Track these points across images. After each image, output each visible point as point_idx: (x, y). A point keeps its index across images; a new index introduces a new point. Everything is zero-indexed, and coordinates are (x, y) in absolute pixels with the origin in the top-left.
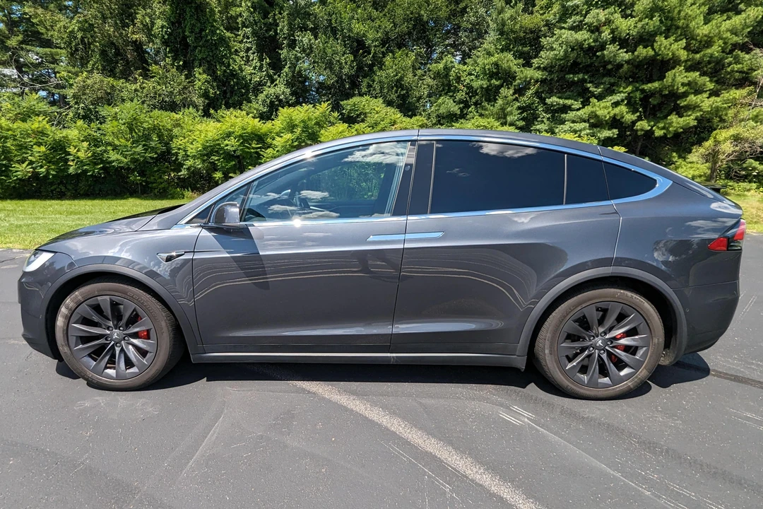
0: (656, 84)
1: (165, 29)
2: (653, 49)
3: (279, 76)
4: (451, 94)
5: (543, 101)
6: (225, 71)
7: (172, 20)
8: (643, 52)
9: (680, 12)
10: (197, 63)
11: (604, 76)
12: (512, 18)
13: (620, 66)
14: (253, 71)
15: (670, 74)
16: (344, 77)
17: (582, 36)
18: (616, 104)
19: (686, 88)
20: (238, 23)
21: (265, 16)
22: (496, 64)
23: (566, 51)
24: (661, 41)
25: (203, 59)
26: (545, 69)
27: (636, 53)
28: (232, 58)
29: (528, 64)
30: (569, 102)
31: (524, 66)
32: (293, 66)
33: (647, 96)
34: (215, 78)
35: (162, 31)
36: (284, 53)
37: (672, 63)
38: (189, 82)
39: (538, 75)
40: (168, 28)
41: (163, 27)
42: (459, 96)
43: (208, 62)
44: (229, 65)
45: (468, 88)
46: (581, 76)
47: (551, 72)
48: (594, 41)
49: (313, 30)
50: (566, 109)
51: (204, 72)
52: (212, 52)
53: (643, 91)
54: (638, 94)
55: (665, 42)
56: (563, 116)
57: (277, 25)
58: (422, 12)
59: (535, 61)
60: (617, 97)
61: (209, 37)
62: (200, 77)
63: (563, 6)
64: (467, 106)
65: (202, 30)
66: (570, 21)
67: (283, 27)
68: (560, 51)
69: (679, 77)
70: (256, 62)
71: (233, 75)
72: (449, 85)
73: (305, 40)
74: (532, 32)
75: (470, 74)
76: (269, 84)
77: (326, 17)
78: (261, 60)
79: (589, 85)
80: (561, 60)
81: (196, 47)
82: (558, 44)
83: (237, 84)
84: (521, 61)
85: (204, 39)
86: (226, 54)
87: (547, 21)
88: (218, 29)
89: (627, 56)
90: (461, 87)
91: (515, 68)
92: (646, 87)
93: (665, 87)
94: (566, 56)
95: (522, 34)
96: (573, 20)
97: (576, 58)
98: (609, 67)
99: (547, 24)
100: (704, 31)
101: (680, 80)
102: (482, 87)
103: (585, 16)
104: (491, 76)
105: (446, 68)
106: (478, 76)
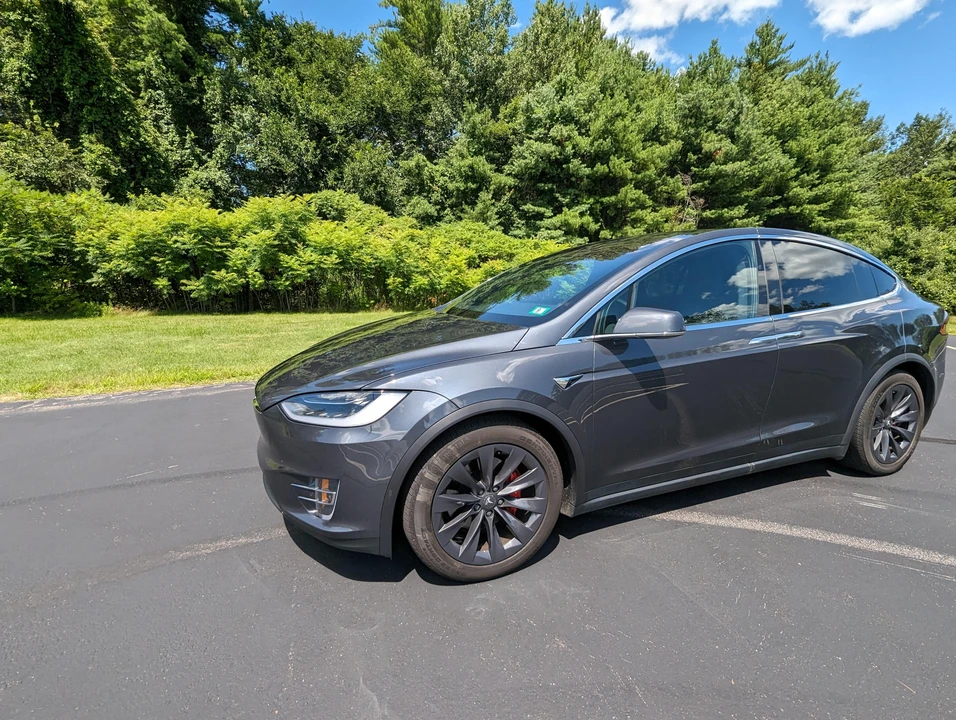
0: (613, 198)
1: (25, 74)
2: (609, 167)
3: (210, 157)
4: (425, 194)
5: (517, 207)
6: (132, 143)
7: (38, 61)
8: (600, 168)
9: (624, 136)
10: (84, 128)
11: (568, 187)
12: (482, 123)
13: (581, 179)
14: (169, 147)
15: (623, 190)
16: (305, 165)
17: (548, 148)
18: (582, 214)
19: (634, 203)
20: (139, 82)
21: (184, 78)
22: (471, 167)
23: (537, 161)
24: (614, 160)
25: (95, 122)
26: (515, 176)
27: (595, 169)
28: (142, 127)
29: (499, 170)
30: (542, 210)
31: (496, 171)
32: (231, 146)
33: (605, 208)
34: (117, 151)
35: (20, 75)
36: (217, 128)
37: (622, 181)
38: (74, 153)
39: (511, 181)
40: (30, 73)
41: (21, 70)
42: (436, 196)
43: (104, 127)
44: (138, 135)
45: (442, 189)
46: (550, 185)
47: (521, 180)
48: (560, 154)
49: (255, 105)
50: (540, 216)
51: (99, 141)
52: (110, 114)
53: (602, 203)
54: (598, 206)
55: (617, 162)
56: (538, 222)
57: (205, 92)
58: (385, 103)
59: (506, 167)
60: (584, 208)
61: (104, 94)
62: (93, 147)
63: (528, 118)
64: (444, 209)
65: (90, 84)
66: (536, 133)
67: (213, 94)
68: (531, 161)
69: (630, 193)
70: (173, 135)
71: (145, 148)
72: (422, 184)
73: (247, 116)
74: (500, 139)
75: (443, 175)
76: (196, 165)
77: (273, 92)
78: (182, 133)
79: (557, 195)
80: (532, 168)
81: (82, 106)
82: (530, 152)
83: (151, 161)
84: (494, 166)
85: (95, 96)
86: (132, 121)
87: (514, 129)
88: (118, 85)
89: (588, 171)
90: (435, 187)
91: (489, 173)
92: (605, 200)
93: (619, 201)
94: (536, 165)
95: (492, 140)
96: (539, 132)
97: (544, 169)
98: (573, 179)
99: (515, 133)
100: (643, 155)
101: (630, 196)
102: (458, 189)
103: (549, 130)
104: (467, 178)
105: (418, 166)
106: (452, 178)
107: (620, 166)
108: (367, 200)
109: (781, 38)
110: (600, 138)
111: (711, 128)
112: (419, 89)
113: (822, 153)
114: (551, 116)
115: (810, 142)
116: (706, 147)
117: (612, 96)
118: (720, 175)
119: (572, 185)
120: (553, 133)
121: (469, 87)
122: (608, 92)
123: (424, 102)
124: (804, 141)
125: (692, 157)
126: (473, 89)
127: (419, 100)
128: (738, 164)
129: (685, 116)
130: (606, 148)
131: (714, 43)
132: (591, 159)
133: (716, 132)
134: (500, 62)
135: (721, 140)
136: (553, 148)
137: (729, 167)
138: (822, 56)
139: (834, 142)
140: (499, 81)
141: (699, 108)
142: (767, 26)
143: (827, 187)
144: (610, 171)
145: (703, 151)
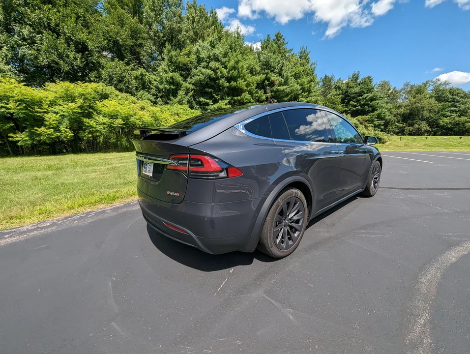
0: (239, 98)
2: (237, 83)
4: (147, 90)
5: (195, 100)
8: (233, 84)
9: (242, 70)
11: (218, 91)
12: (175, 56)
13: (224, 88)
15: (243, 94)
17: (209, 72)
18: (227, 104)
22: (172, 78)
23: (205, 78)
24: (240, 81)
26: (193, 84)
27: (231, 84)
29: (185, 81)
30: (208, 101)
33: (236, 101)
37: (242, 91)
39: (191, 86)
42: (153, 91)
45: (156, 88)
46: (211, 90)
47: (196, 86)
48: (215, 76)
50: (208, 104)
53: (234, 99)
54: (233, 101)
55: (241, 81)
56: (207, 107)
58: (118, 38)
59: (188, 79)
60: (226, 101)
63: (198, 57)
64: (157, 98)
68: (202, 77)
69: (246, 96)
72: (145, 85)
74: (185, 65)
75: (155, 81)
79: (214, 95)
80: (202, 81)
82: (201, 73)
84: (182, 78)
87: (191, 61)
89: (228, 84)
90: (152, 87)
91: (182, 82)
92: (236, 98)
93: (242, 99)
94: (204, 80)
95: (181, 65)
96: (203, 64)
97: (207, 82)
98: (221, 88)
99: (191, 63)
100: (250, 79)
101: (246, 97)
102: (165, 88)
103: (209, 63)
104: (170, 83)
105: (142, 74)
106: (161, 83)
107: (241, 83)
108: (121, 90)
109: (284, 39)
110: (232, 70)
111: (272, 71)
112: (134, 34)
113: (308, 85)
114: (209, 57)
115: (305, 80)
116: (272, 78)
117: (235, 51)
118: (278, 91)
119: (220, 90)
120: (210, 65)
121: (163, 37)
122: (233, 50)
123: (139, 41)
124: (303, 80)
125: (266, 82)
126: (165, 39)
127: (136, 40)
128: (285, 87)
129: (263, 65)
130: (235, 75)
131: (268, 36)
132: (229, 80)
133: (274, 73)
134: (179, 27)
135: (277, 76)
136: (212, 72)
137: (282, 88)
139: (311, 81)
140: (180, 36)
141: (268, 62)
142: (279, 33)
143: (310, 98)
144: (237, 86)
145: (271, 80)
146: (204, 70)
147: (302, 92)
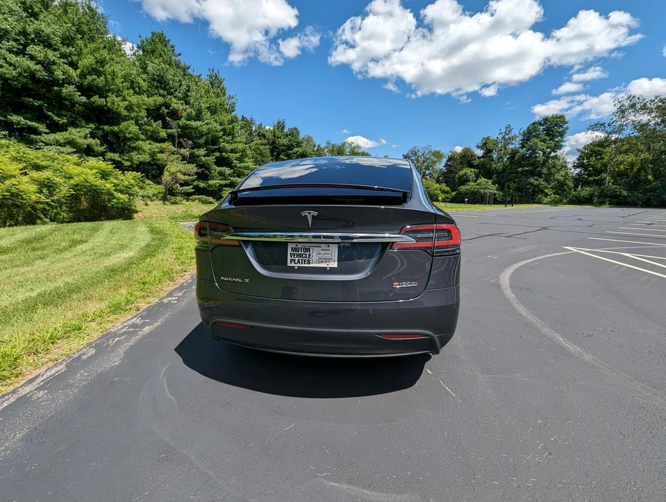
0: (116, 128)
2: (106, 101)
11: (62, 109)
13: (76, 105)
15: (125, 123)
23: (19, 74)
27: (92, 99)
30: (34, 124)
37: (120, 117)
46: (40, 103)
48: (48, 76)
53: (103, 129)
54: (100, 132)
55: (115, 99)
56: (33, 136)
60: (85, 131)
66: (7, 44)
69: (130, 127)
79: (50, 113)
80: (13, 80)
89: (84, 99)
92: (106, 128)
93: (121, 131)
96: (9, 44)
100: (133, 100)
101: (130, 129)
110: (90, 74)
111: (171, 94)
113: (231, 126)
114: (24, 33)
115: (224, 117)
116: (174, 106)
119: (64, 107)
120: (30, 51)
122: (86, 36)
124: (222, 117)
125: (164, 110)
128: (199, 123)
129: (153, 80)
130: (101, 85)
132: (85, 90)
133: (175, 97)
135: (182, 104)
136: (39, 67)
137: (194, 123)
138: (216, 71)
141: (162, 77)
143: (236, 145)
144: (106, 105)
145: (171, 108)
146: (12, 58)
147: (224, 135)
